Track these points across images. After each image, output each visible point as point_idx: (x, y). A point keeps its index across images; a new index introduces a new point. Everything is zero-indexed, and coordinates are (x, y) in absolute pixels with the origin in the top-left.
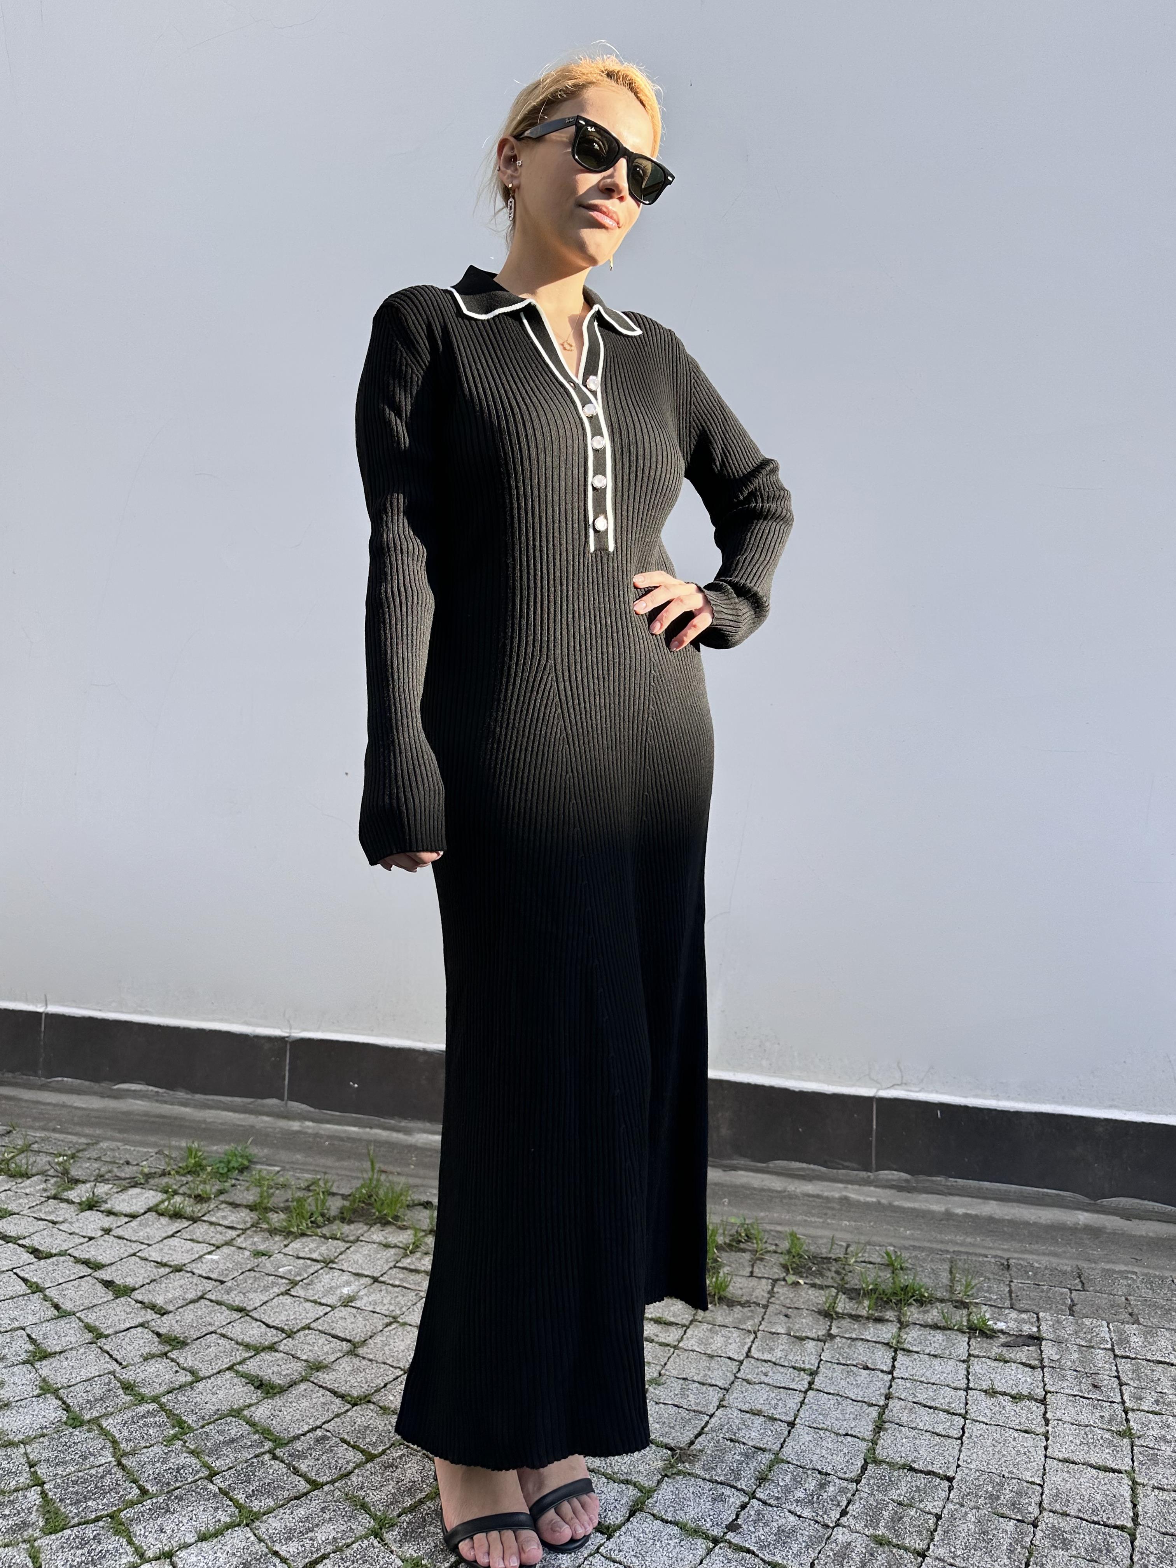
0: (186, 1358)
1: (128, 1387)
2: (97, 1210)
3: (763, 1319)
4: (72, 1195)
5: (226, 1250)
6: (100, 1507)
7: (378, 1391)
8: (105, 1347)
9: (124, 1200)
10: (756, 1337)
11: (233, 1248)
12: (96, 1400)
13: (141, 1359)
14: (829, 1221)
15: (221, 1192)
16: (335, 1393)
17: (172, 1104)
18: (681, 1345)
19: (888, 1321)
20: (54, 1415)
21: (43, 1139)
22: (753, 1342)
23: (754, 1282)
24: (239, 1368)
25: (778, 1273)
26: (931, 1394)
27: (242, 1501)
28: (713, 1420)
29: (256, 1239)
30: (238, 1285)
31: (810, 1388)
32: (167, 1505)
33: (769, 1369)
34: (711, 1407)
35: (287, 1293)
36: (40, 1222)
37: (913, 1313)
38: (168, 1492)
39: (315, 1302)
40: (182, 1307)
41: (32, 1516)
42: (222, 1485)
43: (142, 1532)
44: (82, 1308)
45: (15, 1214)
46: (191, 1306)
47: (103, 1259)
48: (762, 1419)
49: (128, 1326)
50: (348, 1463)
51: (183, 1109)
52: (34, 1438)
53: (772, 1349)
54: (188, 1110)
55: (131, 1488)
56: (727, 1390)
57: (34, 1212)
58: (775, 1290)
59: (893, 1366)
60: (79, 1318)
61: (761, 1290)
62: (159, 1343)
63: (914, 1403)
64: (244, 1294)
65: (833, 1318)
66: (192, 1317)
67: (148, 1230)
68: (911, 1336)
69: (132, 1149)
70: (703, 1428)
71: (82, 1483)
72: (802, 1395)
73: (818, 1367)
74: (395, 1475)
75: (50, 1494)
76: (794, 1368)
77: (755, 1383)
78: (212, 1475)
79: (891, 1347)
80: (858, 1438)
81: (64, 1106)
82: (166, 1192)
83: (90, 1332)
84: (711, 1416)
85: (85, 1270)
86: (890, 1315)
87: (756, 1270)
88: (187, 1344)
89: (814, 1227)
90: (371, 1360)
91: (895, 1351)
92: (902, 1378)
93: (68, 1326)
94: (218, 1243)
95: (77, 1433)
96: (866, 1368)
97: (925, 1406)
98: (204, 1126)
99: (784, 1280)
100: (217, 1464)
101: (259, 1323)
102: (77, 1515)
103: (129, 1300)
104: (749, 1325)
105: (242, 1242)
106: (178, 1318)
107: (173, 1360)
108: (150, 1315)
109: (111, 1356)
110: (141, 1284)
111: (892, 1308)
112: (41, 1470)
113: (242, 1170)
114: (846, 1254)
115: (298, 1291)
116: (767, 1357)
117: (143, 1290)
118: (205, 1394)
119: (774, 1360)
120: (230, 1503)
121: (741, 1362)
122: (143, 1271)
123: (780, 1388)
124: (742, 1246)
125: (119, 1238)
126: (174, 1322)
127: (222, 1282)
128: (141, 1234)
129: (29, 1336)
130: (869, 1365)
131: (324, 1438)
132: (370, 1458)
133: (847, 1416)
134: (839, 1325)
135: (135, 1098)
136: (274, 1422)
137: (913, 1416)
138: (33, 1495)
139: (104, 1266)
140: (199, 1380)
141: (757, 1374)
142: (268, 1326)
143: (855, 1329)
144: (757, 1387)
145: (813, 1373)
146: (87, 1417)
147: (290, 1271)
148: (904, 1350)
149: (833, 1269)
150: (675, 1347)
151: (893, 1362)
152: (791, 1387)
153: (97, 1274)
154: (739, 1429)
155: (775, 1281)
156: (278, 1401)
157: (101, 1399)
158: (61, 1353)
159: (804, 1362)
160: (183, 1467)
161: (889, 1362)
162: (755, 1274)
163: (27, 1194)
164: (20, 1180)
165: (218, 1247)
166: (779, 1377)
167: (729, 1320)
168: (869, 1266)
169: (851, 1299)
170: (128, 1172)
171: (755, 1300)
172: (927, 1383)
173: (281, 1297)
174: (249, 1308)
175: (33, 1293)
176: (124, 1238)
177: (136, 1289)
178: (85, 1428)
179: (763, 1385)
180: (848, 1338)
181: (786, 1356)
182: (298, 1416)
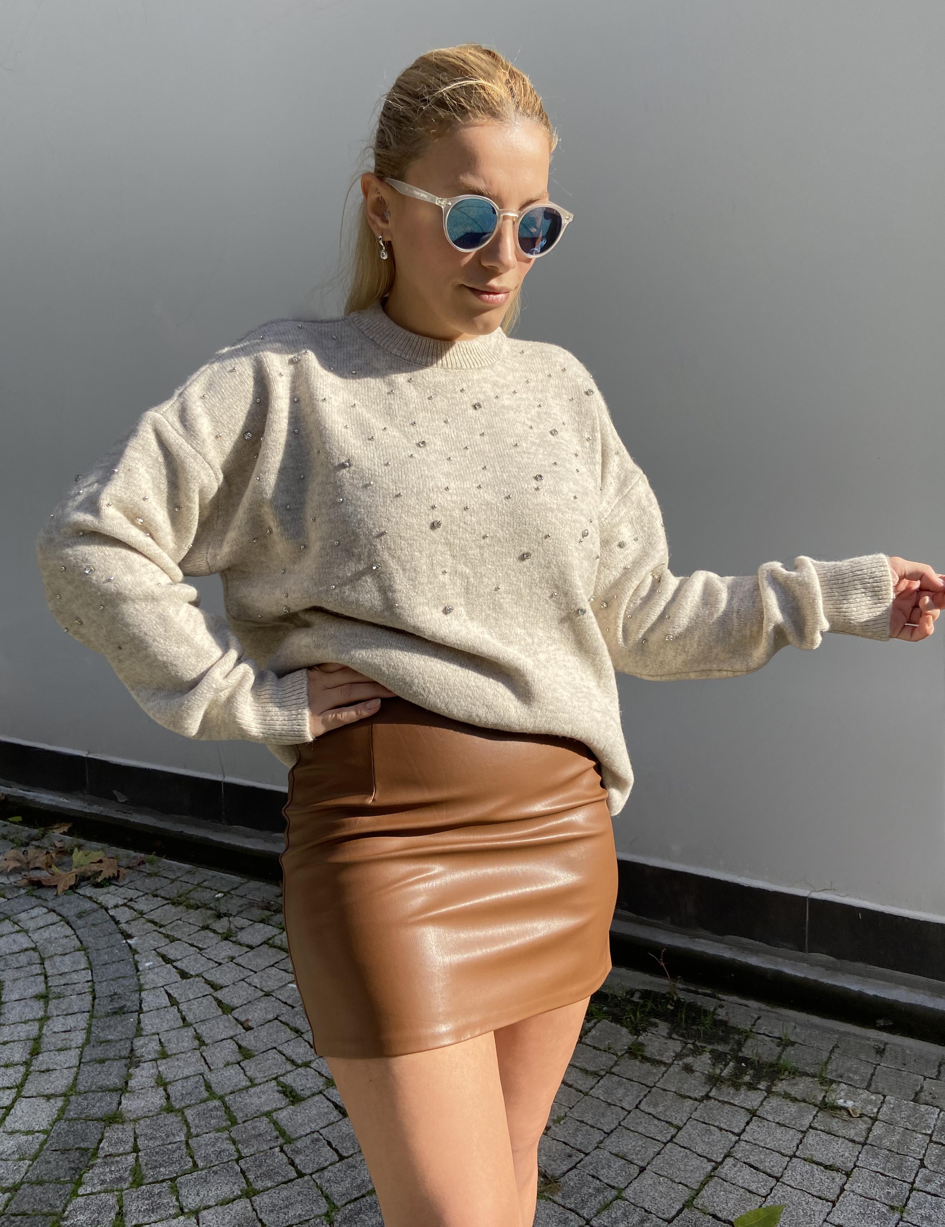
0: (251, 1067)
1: (208, 1086)
2: (231, 941)
3: (662, 1076)
4: (218, 926)
6: (167, 1172)
8: (204, 1054)
9: (250, 933)
10: (650, 1092)
12: (187, 1094)
13: (223, 1066)
16: (335, 1105)
18: (591, 1092)
19: (759, 1089)
20: (159, 1102)
22: (645, 1096)
24: (281, 1079)
26: (762, 1157)
27: (251, 1180)
28: (586, 1158)
31: (671, 1141)
32: (206, 1177)
33: (647, 1121)
34: (590, 1148)
36: (191, 948)
37: (782, 1085)
38: (209, 1168)
40: (260, 1025)
41: (127, 1173)
42: (243, 1167)
43: (186, 1194)
44: (199, 1020)
45: (178, 940)
46: (267, 1025)
47: (222, 982)
48: (622, 1162)
49: (223, 1037)
50: (326, 1161)
52: (142, 1118)
53: (657, 1104)
55: (189, 1161)
57: (190, 939)
58: (684, 1052)
59: (744, 1130)
60: (195, 1029)
61: (672, 1051)
62: (238, 1053)
63: (745, 1163)
65: (716, 1082)
66: (265, 1033)
67: (258, 959)
68: (770, 1105)
70: (576, 1164)
71: (162, 1154)
72: (662, 1145)
73: (685, 1124)
74: (353, 1173)
75: (141, 1159)
76: (666, 1122)
77: (631, 1131)
78: (240, 1158)
79: (750, 1113)
80: (687, 1186)
83: (198, 1040)
84: (586, 1155)
85: (208, 989)
86: (763, 1084)
88: (254, 1057)
91: (752, 1117)
92: (745, 1141)
93: (186, 1034)
95: (169, 1117)
97: (752, 1167)
99: (694, 1044)
100: (245, 1152)
102: (152, 1176)
103: (230, 1016)
104: (648, 1081)
106: (256, 1034)
107: (242, 1068)
108: (240, 1029)
109: (205, 1060)
110: (241, 1004)
111: (767, 1078)
112: (140, 1142)
116: (651, 1110)
117: (241, 1009)
118: (253, 1097)
119: (654, 1113)
120: (244, 1181)
121: (629, 1112)
122: (244, 993)
123: (648, 1137)
125: (237, 964)
126: (252, 1037)
127: (293, 1007)
128: (253, 962)
129: (160, 1040)
130: (725, 1127)
131: (317, 1140)
132: (341, 1158)
133: (687, 1167)
134: (719, 1088)
136: (289, 1124)
137: (738, 1173)
138: (131, 1158)
139: (221, 988)
140: (253, 1085)
141: (637, 1124)
143: (729, 1094)
144: (631, 1134)
145: (679, 1128)
146: (177, 1106)
148: (758, 1117)
149: (736, 1039)
150: (586, 1094)
151: (745, 1126)
152: (657, 1138)
153: (215, 994)
154: (601, 1168)
155: (687, 1044)
156: (297, 1108)
158: (175, 1055)
159: (675, 1118)
160: (224, 1150)
161: (742, 1126)
162: (672, 1037)
163: (190, 923)
166: (652, 1128)
167: (635, 1074)
168: (766, 1038)
174: (303, 1031)
175: (172, 1006)
176: (241, 966)
177: (236, 1008)
178: (174, 1114)
179: (636, 1134)
180: (719, 1101)
181: (665, 1111)
182: (306, 1122)
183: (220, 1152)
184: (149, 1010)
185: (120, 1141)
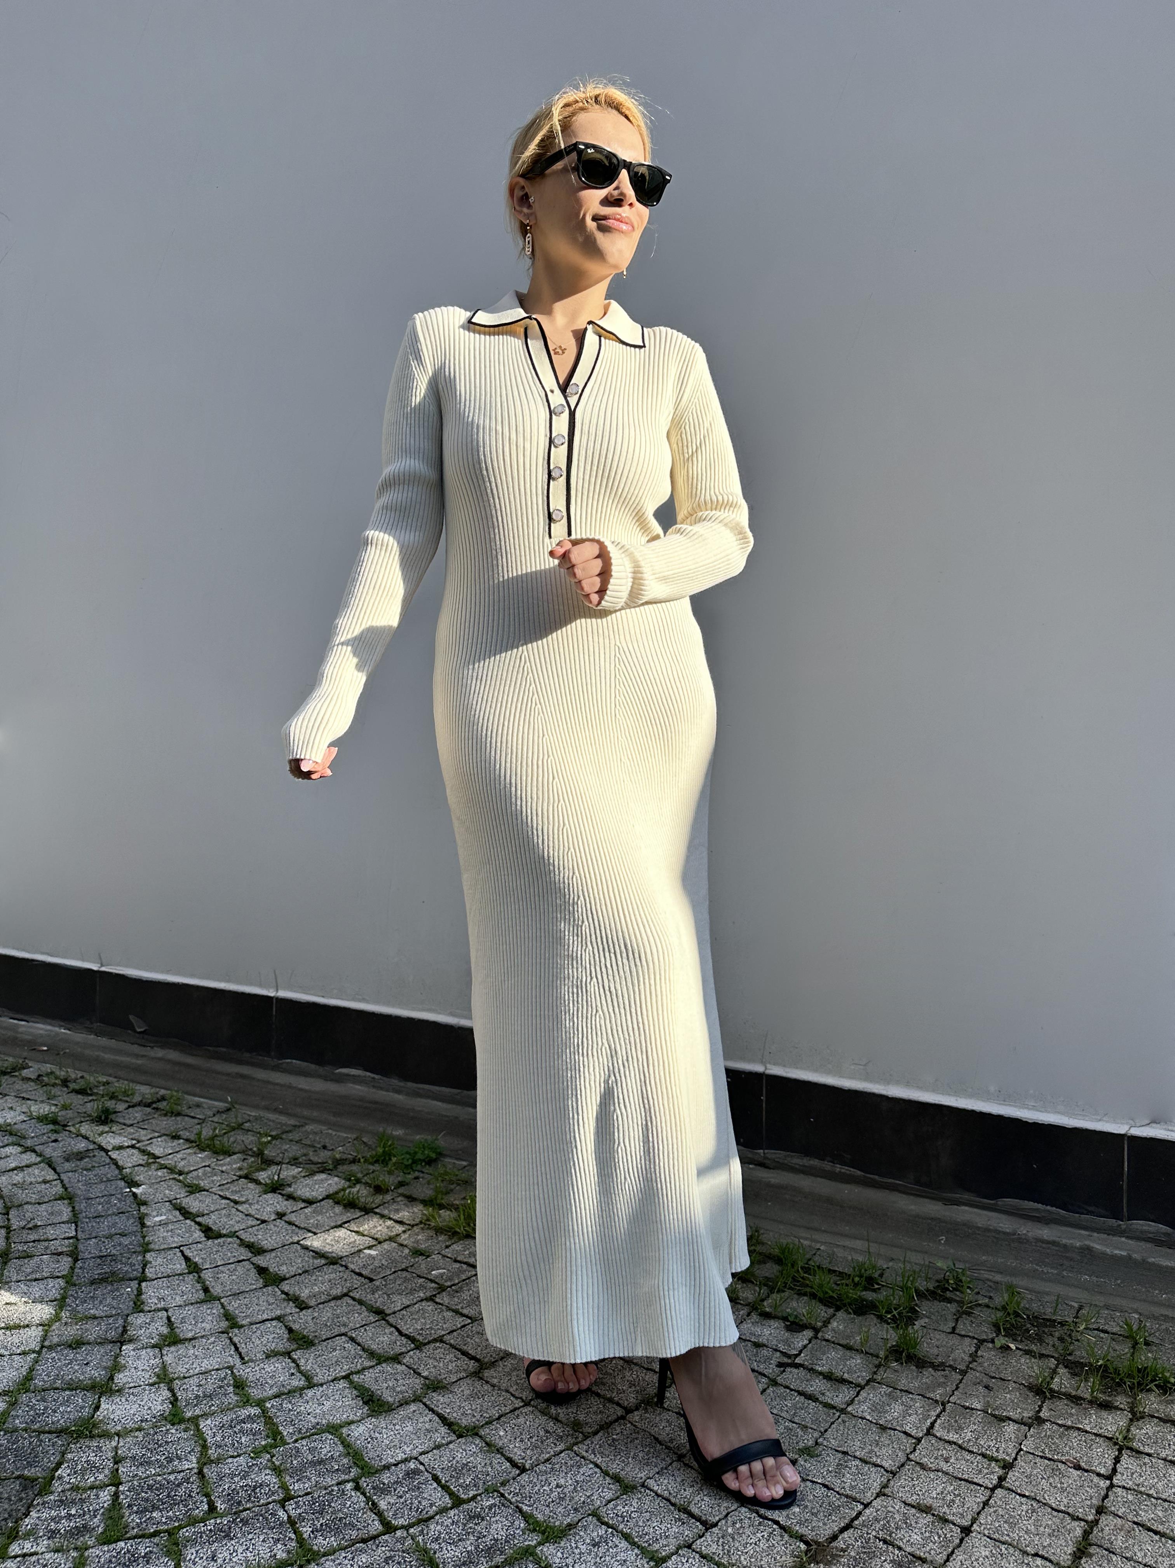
0: (307, 1360)
1: (240, 1385)
2: (280, 1194)
3: (957, 1388)
4: (263, 1176)
5: (386, 1246)
6: (164, 1520)
7: (489, 1423)
8: (236, 1340)
9: (307, 1185)
10: (944, 1410)
11: (394, 1245)
12: (205, 1396)
13: (264, 1356)
14: (1065, 1273)
15: (401, 1184)
16: (443, 1419)
17: (387, 1091)
18: (849, 1409)
19: (1117, 1408)
20: (159, 1407)
21: (256, 1119)
22: (938, 1416)
23: (954, 1340)
24: (355, 1378)
25: (987, 1332)
26: (1160, 1513)
27: (305, 1536)
28: (867, 1511)
29: (420, 1237)
30: (385, 1285)
31: (999, 1485)
32: (230, 1528)
33: (952, 1454)
34: (869, 1494)
35: (431, 1299)
36: (224, 1201)
37: (1151, 1402)
38: (235, 1513)
39: (456, 1312)
40: (323, 1303)
41: (95, 1520)
42: (292, 1513)
43: (193, 1557)
44: (229, 1293)
45: (204, 1190)
46: (332, 1304)
47: (266, 1243)
48: (930, 1518)
49: (265, 1317)
50: (431, 1505)
51: (396, 1096)
52: (131, 1431)
53: (961, 1428)
54: (400, 1097)
55: (202, 1502)
56: (894, 1474)
57: (222, 1190)
58: (979, 1353)
59: (1114, 1471)
60: (222, 1304)
61: (962, 1351)
62: (288, 1340)
63: (1135, 1523)
64: (388, 1295)
65: (1045, 1397)
66: (329, 1314)
67: (319, 1218)
68: (1144, 1432)
69: (334, 1133)
70: (853, 1520)
71: (157, 1489)
72: (988, 1493)
73: (1015, 1459)
74: (478, 1528)
75: (122, 1497)
76: (984, 1456)
77: (930, 1469)
78: (288, 1498)
79: (1116, 1444)
80: (1050, 1561)
81: (290, 1087)
82: (349, 1180)
83: (227, 1320)
84: (866, 1506)
85: (245, 1253)
86: (1121, 1401)
87: (960, 1326)
88: (314, 1345)
89: (1042, 1279)
90: (493, 1386)
91: (1120, 1450)
92: (1124, 1487)
93: (209, 1311)
94: (381, 1238)
95: (173, 1431)
96: (1078, 1467)
97: (1149, 1530)
98: (412, 1114)
99: (993, 1341)
100: (296, 1487)
101: (392, 1329)
102: (138, 1525)
103: (277, 1290)
104: (938, 1394)
105: (405, 1239)
106: (316, 1314)
107: (294, 1361)
108: (291, 1308)
109: (237, 1349)
110: (293, 1274)
111: (1125, 1392)
112: (124, 1469)
113: (430, 1162)
114: (1076, 1317)
115: (444, 1298)
116: (953, 1437)
117: (292, 1281)
118: (310, 1404)
119: (960, 1442)
120: (293, 1536)
121: (919, 1440)
122: (299, 1261)
123: (961, 1479)
124: (948, 1294)
125: (290, 1223)
126: (310, 1318)
127: (371, 1280)
128: (312, 1221)
129: (169, 1318)
130: (1083, 1464)
131: (416, 1472)
132: (457, 1502)
133: (1042, 1529)
134: (1052, 1407)
135: (354, 1083)
136: (369, 1445)
137: (1131, 1541)
138: (105, 1496)
139: (265, 1251)
140: (311, 1385)
141: (936, 1458)
142: (401, 1333)
143: (1072, 1415)
144: (932, 1475)
145: (1008, 1466)
146: (189, 1414)
147: (442, 1275)
148: (1131, 1449)
149: (1057, 1334)
150: (843, 1411)
151: (1115, 1464)
152: (975, 1480)
153: (255, 1260)
154: (897, 1528)
155: (982, 1342)
156: (382, 1422)
157: (210, 1396)
158: (191, 1340)
159: (997, 1451)
160: (261, 1485)
161: (1110, 1463)
162: (957, 1331)
163: (223, 1172)
164: (221, 1157)
165: (380, 1243)
166: (962, 1465)
167: (914, 1385)
168: (1102, 1335)
169: (1074, 1374)
170: (324, 1155)
171: (952, 1363)
172: (1157, 1499)
173: (424, 1303)
174: (388, 1312)
175: (189, 1273)
176: (294, 1224)
177: (286, 1279)
178: (183, 1426)
179: (940, 1474)
180: (1060, 1426)
181: (977, 1439)
182: (397, 1442)
183: (255, 1487)
184: (155, 1277)
185: (92, 1467)
